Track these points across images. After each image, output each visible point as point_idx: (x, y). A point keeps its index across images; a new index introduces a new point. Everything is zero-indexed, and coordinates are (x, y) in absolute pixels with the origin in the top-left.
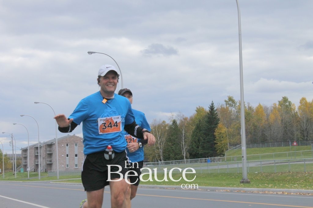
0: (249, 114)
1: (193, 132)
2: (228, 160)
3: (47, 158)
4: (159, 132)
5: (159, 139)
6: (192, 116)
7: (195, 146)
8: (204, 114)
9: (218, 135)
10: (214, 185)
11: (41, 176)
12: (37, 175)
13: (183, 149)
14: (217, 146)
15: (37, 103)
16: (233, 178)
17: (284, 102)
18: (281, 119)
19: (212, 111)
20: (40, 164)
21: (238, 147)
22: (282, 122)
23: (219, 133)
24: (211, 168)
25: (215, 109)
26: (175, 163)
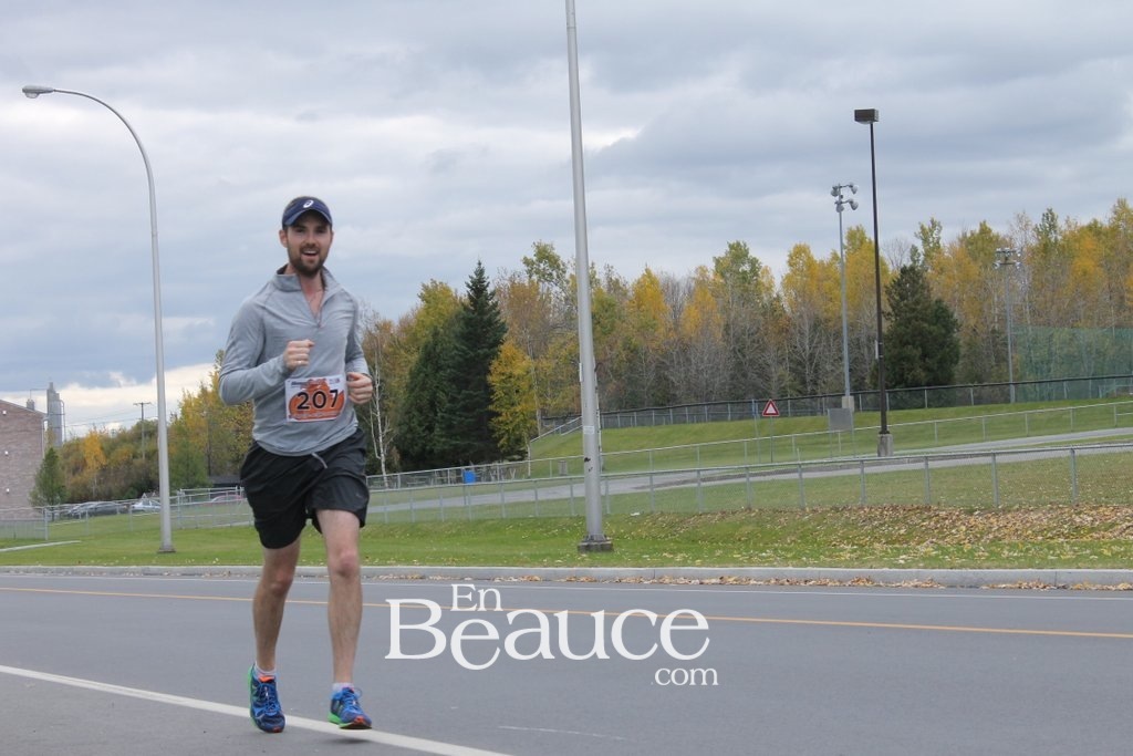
0: (612, 305)
1: (413, 375)
2: (536, 473)
6: (407, 317)
7: (420, 425)
8: (452, 308)
9: (499, 382)
10: (487, 560)
13: (377, 437)
14: (499, 423)
16: (554, 536)
17: (733, 261)
18: (722, 324)
19: (478, 297)
21: (574, 425)
22: (728, 334)
23: (504, 378)
24: (477, 501)
25: (490, 290)
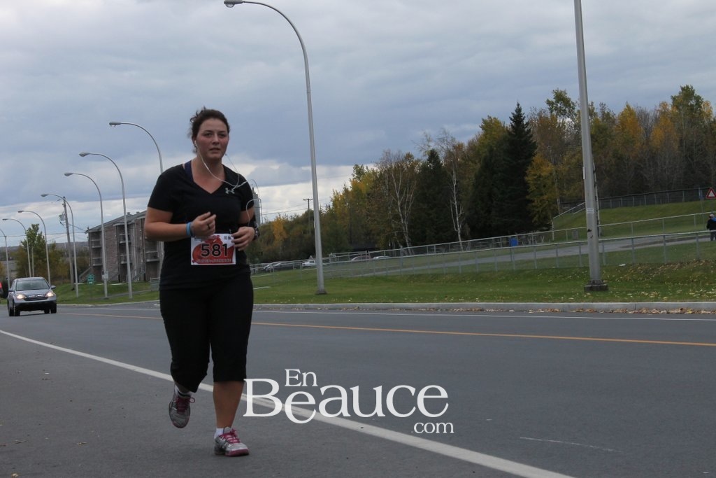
0: (605, 129)
1: (477, 178)
2: (558, 239)
3: (147, 250)
4: (397, 180)
5: (398, 196)
6: (473, 140)
7: (482, 209)
8: (501, 134)
9: (532, 181)
10: (524, 298)
11: (133, 290)
12: (125, 289)
13: (455, 217)
14: (533, 207)
15: (115, 124)
16: (569, 280)
17: (684, 99)
18: (678, 139)
19: (517, 126)
20: (131, 264)
21: (580, 208)
22: (682, 146)
23: (535, 178)
24: (518, 257)
25: (525, 121)
26: (437, 250)
